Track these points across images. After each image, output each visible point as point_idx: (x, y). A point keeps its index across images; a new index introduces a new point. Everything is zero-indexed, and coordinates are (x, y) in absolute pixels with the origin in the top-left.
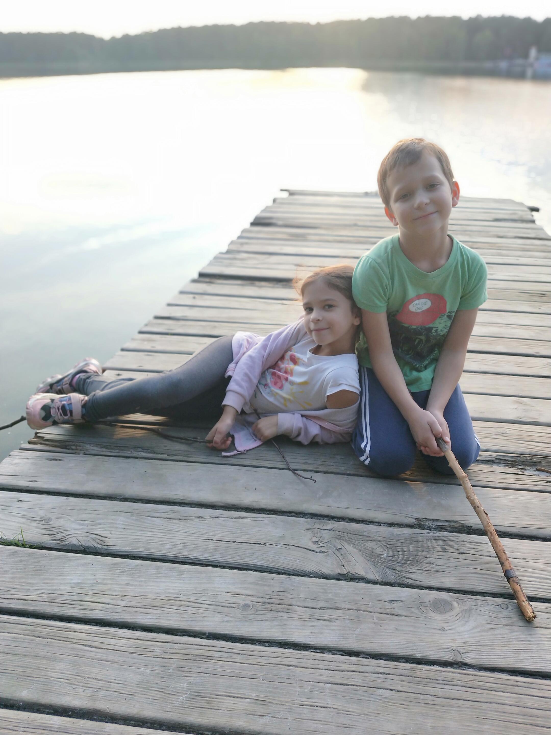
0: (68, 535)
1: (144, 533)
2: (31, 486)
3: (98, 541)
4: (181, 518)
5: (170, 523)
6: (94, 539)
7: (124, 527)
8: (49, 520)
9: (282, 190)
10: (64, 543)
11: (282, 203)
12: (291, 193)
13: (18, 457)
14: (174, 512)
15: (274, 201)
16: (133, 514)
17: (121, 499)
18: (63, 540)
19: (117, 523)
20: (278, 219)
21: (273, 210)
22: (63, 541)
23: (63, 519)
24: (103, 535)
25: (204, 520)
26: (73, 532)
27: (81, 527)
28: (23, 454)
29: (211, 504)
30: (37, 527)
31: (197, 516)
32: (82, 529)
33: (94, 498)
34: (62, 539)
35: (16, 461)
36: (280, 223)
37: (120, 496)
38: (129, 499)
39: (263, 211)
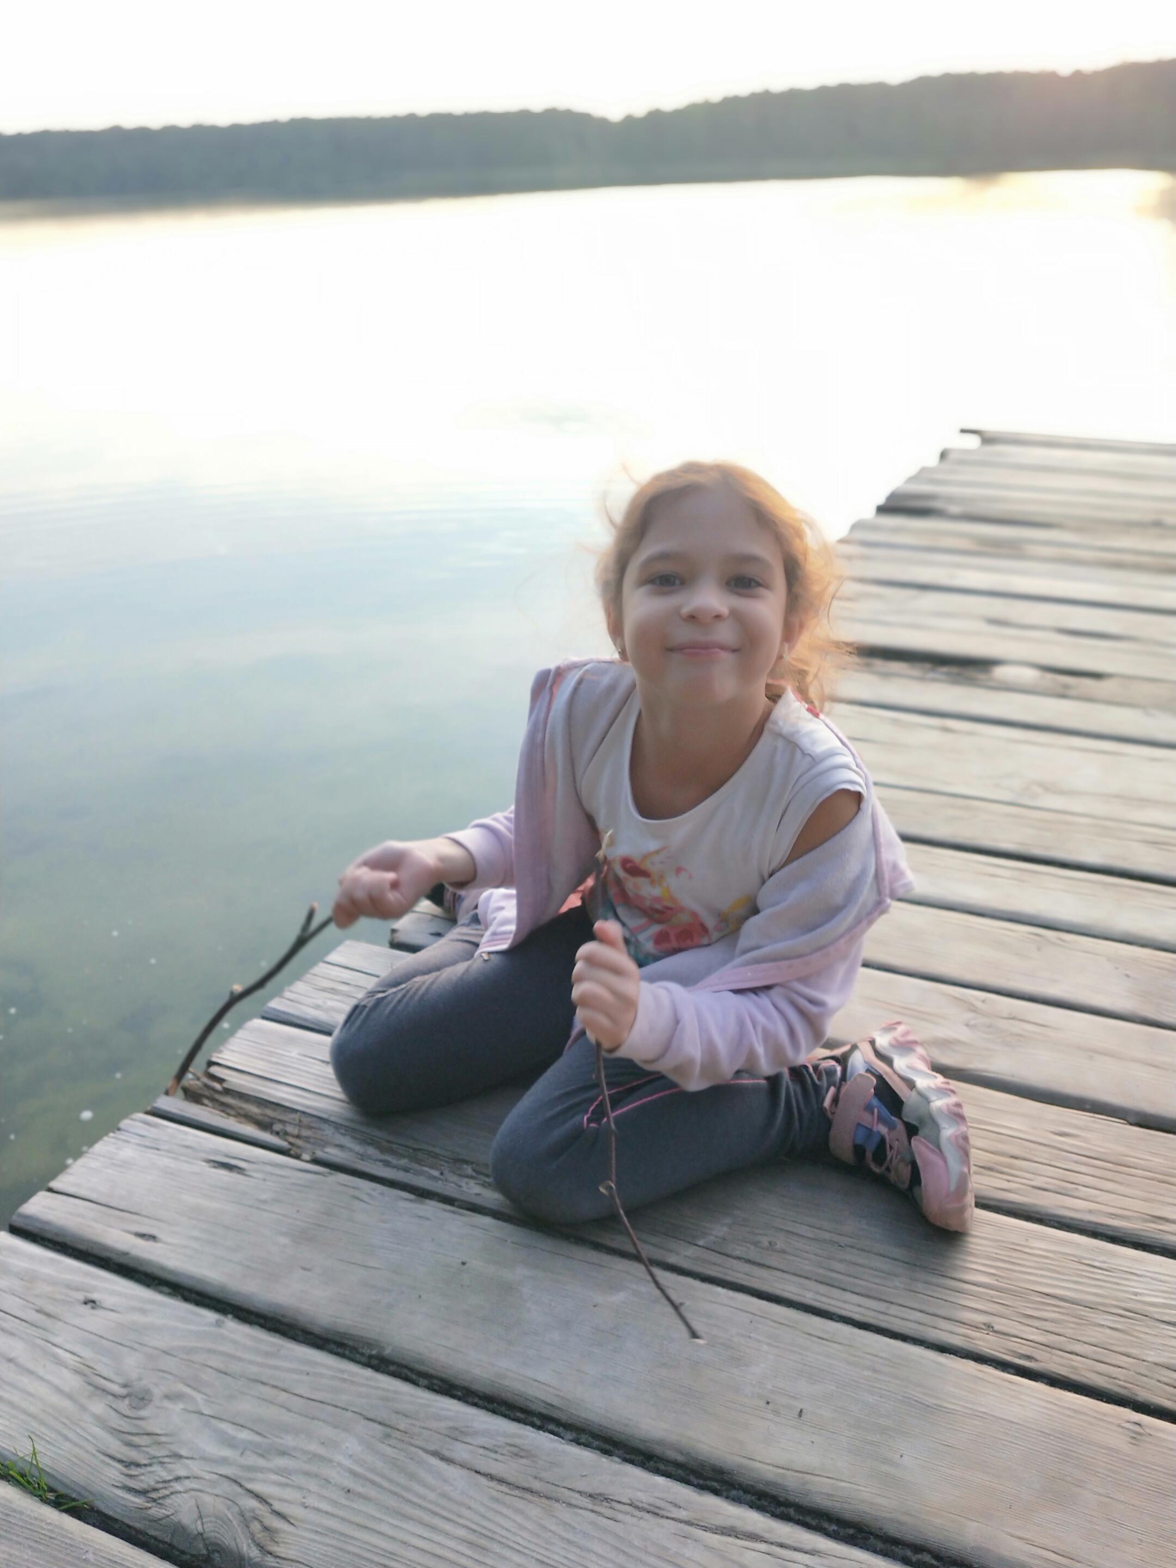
0: (178, 1479)
1: (404, 1525)
2: (135, 1252)
3: (256, 1526)
4: (536, 1485)
5: (497, 1500)
6: (248, 1515)
7: (349, 1483)
8: (143, 1399)
9: (963, 431)
10: (156, 1512)
11: (962, 462)
12: (988, 439)
13: (137, 1140)
14: (519, 1452)
15: (943, 455)
16: (389, 1430)
17: (371, 1357)
18: (154, 1495)
19: (331, 1461)
20: (950, 499)
21: (939, 476)
22: (154, 1500)
23: (181, 1406)
24: (277, 1506)
25: (608, 1512)
26: (195, 1467)
27: (226, 1452)
28: (153, 1130)
29: (641, 1447)
30: (100, 1421)
31: (589, 1490)
32: (224, 1461)
33: (294, 1338)
34: (155, 1490)
35: (128, 1152)
36: (954, 509)
37: (370, 1345)
38: (391, 1362)
39: (911, 479)
